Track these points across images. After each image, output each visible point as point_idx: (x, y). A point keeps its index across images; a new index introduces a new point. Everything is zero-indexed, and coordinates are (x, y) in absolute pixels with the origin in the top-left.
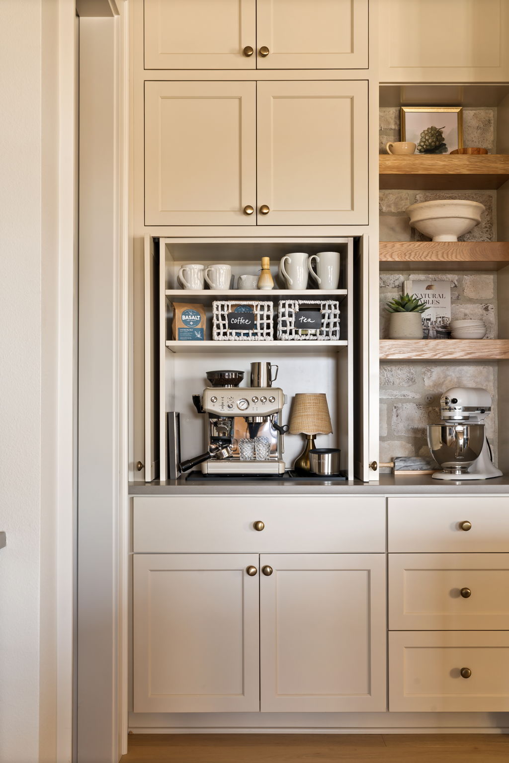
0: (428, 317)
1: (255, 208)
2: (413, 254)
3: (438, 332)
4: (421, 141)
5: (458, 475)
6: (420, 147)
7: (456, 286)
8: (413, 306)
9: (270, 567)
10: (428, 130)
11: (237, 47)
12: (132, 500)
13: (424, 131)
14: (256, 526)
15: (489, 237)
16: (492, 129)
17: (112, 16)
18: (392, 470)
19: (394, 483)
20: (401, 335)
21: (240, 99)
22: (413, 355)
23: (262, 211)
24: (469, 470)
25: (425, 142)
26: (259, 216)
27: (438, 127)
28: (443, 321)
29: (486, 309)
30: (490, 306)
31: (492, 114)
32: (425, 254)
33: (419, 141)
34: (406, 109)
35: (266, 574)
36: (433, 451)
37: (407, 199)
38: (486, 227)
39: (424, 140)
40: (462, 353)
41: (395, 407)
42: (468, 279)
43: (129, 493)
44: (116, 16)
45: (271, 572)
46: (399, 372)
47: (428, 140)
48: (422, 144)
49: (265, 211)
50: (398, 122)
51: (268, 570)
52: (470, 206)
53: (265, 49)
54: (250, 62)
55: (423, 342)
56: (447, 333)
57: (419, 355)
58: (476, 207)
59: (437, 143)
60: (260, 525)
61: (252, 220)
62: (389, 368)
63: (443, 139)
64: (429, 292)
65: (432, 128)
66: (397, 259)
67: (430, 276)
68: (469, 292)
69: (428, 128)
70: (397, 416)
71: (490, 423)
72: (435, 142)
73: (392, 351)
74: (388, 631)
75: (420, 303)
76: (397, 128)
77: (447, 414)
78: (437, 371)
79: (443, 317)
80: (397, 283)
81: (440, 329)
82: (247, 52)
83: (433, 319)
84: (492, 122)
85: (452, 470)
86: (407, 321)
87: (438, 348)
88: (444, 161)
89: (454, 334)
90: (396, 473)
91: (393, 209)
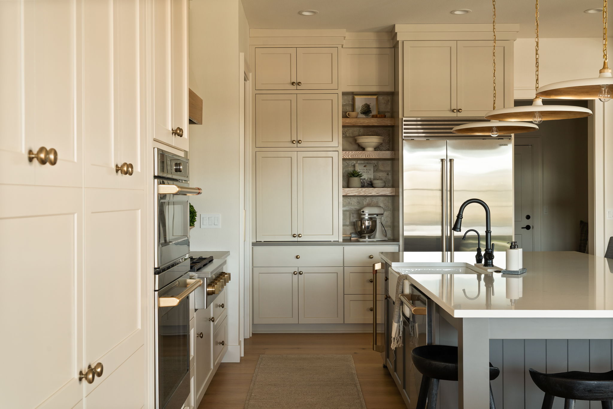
0: (365, 178)
1: (296, 141)
2: (356, 156)
3: (368, 184)
4: (362, 109)
5: (367, 239)
6: (361, 112)
7: (376, 165)
8: (357, 175)
9: (302, 272)
10: (364, 105)
11: (290, 81)
12: (253, 248)
13: (363, 105)
14: (297, 257)
15: (389, 146)
16: (390, 103)
17: (247, 81)
18: (351, 237)
19: (351, 242)
20: (352, 186)
21: (291, 100)
22: (356, 194)
23: (299, 142)
24: (371, 237)
25: (363, 110)
26: (298, 144)
27: (368, 104)
28: (370, 179)
29: (388, 174)
30: (389, 173)
31: (390, 98)
32: (361, 156)
33: (361, 109)
34: (356, 97)
35: (300, 274)
36: (358, 232)
37: (356, 131)
38: (388, 142)
39: (363, 109)
40: (375, 193)
41: (352, 213)
42: (380, 163)
43: (252, 246)
44: (248, 81)
45: (302, 273)
46: (354, 199)
47: (364, 109)
48: (362, 110)
49: (300, 142)
50: (353, 101)
51: (301, 273)
52: (377, 138)
53: (300, 83)
54: (294, 87)
55: (360, 189)
56: (371, 185)
57: (359, 194)
58: (380, 138)
59: (368, 110)
60: (298, 257)
61: (295, 145)
62: (350, 198)
63: (370, 108)
64: (365, 168)
65: (366, 104)
66: (350, 158)
67: (366, 161)
68: (381, 168)
69: (364, 104)
70: (353, 217)
71: (389, 219)
72: (367, 109)
73: (349, 192)
74: (344, 294)
75: (359, 173)
76: (352, 103)
77: (363, 216)
78: (368, 199)
79: (370, 178)
80: (353, 164)
81: (369, 183)
82: (293, 83)
83: (366, 179)
84: (390, 101)
85: (365, 237)
86: (355, 181)
87: (366, 191)
88: (368, 121)
89: (374, 185)
90: (352, 239)
91: (351, 135)
